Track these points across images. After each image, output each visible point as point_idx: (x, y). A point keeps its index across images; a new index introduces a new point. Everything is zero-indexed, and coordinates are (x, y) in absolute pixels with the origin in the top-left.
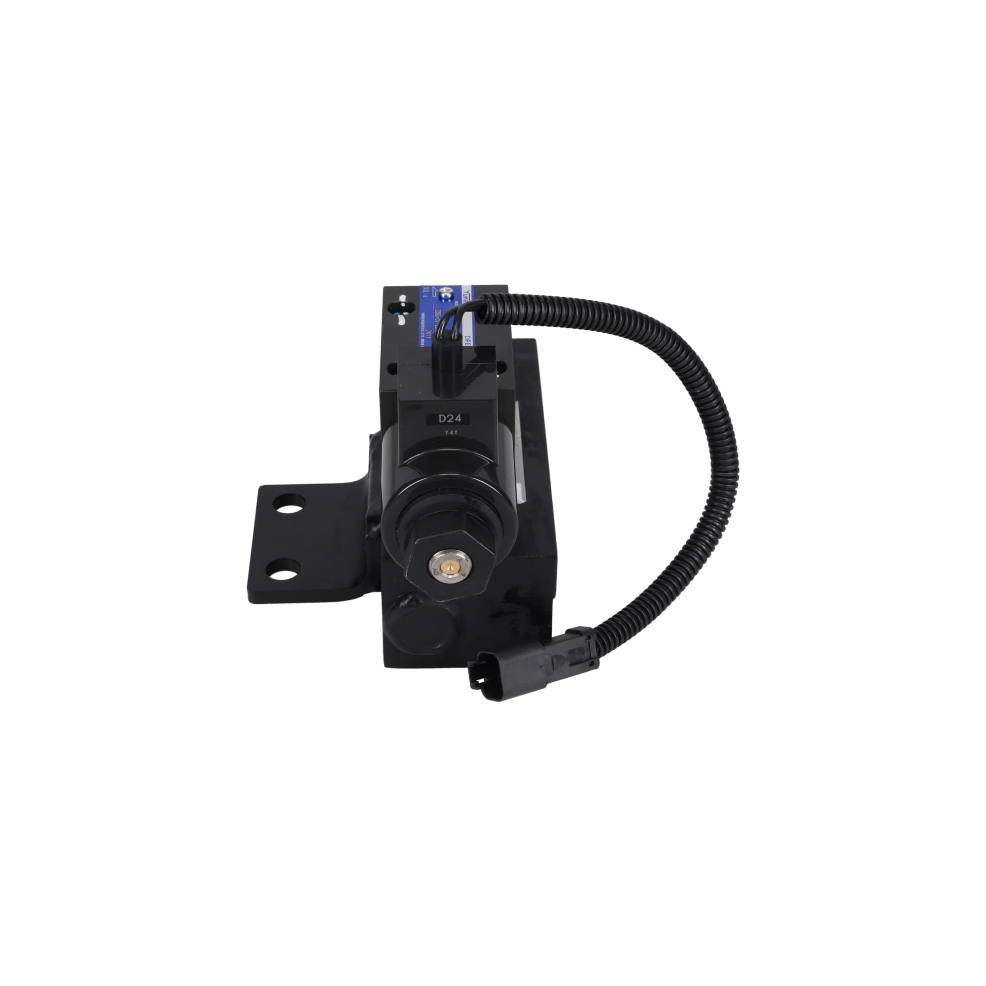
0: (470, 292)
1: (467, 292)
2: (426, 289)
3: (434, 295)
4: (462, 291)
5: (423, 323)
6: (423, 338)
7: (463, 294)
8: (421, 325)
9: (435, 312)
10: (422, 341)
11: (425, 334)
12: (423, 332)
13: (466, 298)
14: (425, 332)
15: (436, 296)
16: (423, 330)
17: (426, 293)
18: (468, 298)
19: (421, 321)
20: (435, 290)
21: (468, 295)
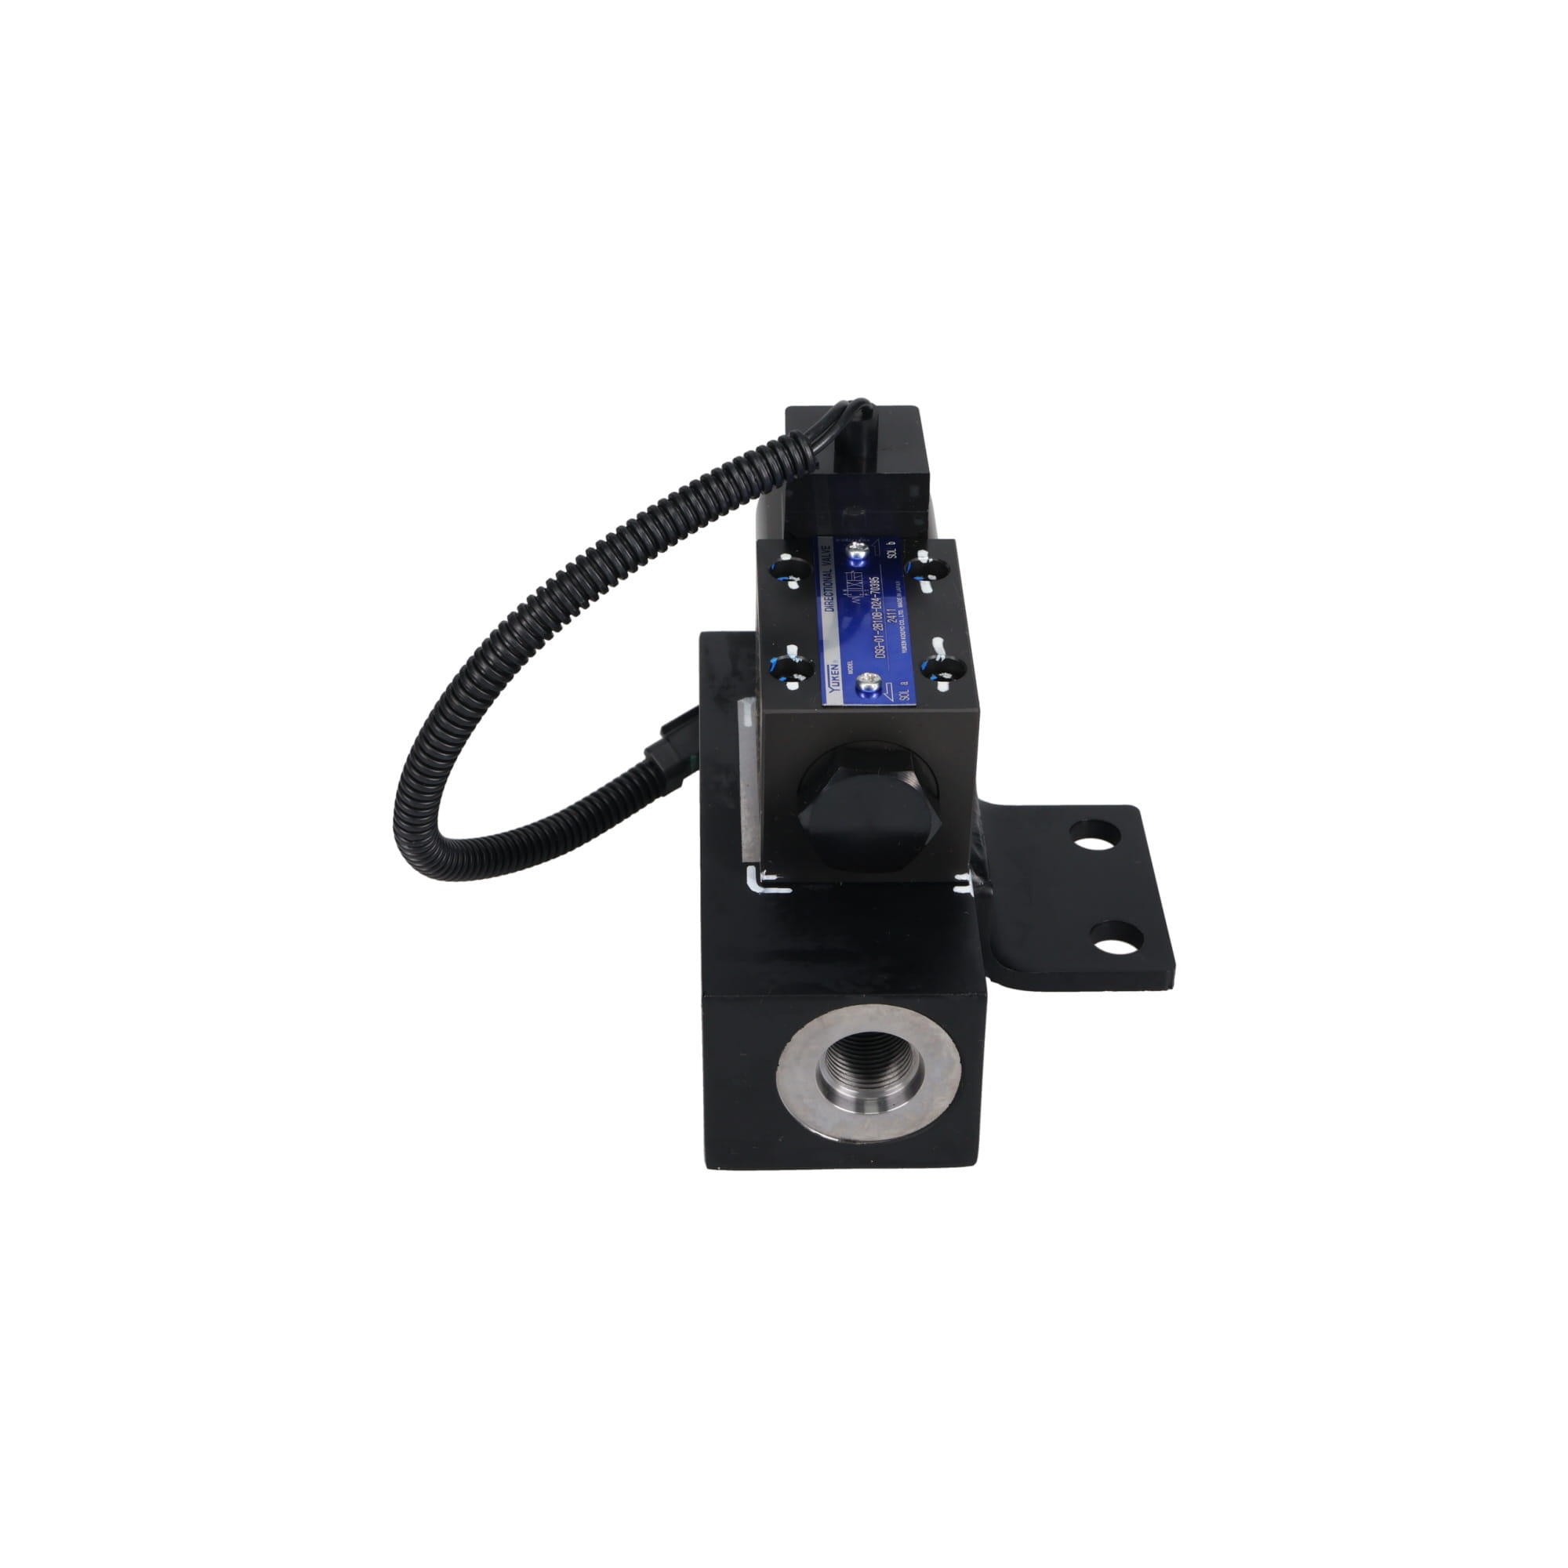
0: (828, 690)
1: (833, 690)
2: (905, 697)
3: (889, 686)
4: (841, 692)
5: (903, 634)
6: (900, 609)
7: (841, 687)
8: (906, 630)
9: (885, 654)
10: (900, 605)
11: (897, 614)
12: (901, 619)
13: (834, 679)
14: (898, 618)
15: (887, 684)
16: (902, 622)
17: (904, 688)
18: (831, 679)
19: (906, 637)
20: (890, 695)
21: (831, 684)
